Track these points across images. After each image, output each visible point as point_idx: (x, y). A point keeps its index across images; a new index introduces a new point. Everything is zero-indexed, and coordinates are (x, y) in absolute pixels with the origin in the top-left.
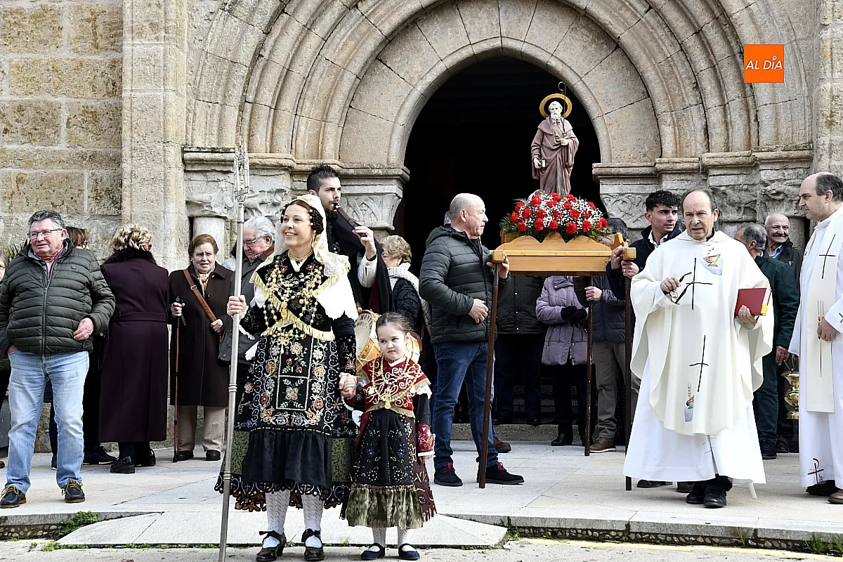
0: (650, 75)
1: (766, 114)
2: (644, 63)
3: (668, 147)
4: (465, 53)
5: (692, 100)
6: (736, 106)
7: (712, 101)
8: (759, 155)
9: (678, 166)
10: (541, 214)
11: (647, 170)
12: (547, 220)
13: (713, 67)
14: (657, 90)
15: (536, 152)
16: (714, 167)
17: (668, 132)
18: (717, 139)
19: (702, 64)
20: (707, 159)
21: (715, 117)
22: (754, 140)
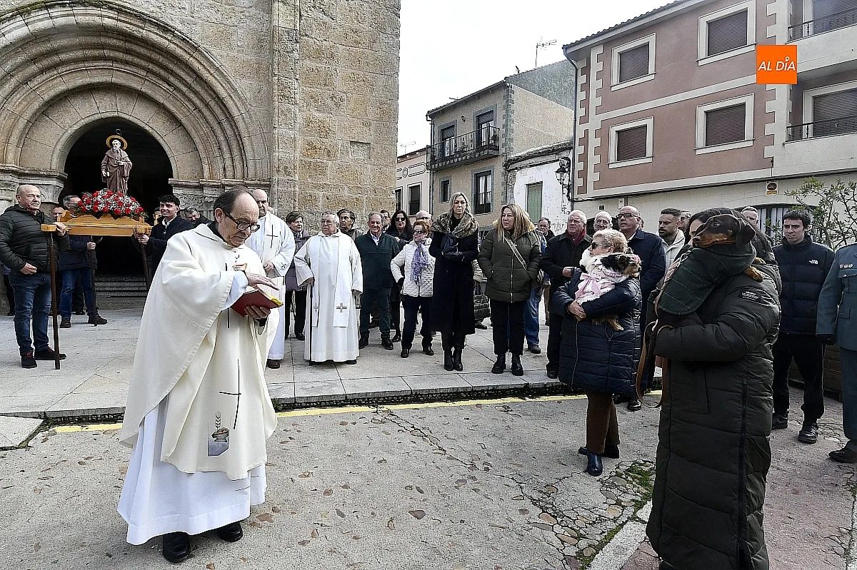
0: (197, 140)
1: (251, 164)
2: (193, 133)
3: (206, 174)
4: (96, 117)
5: (217, 154)
6: (237, 158)
7: (227, 156)
8: (247, 182)
9: (211, 184)
10: (97, 203)
11: (197, 184)
12: (101, 207)
13: (227, 140)
14: (200, 147)
15: (104, 167)
16: (227, 185)
17: (206, 167)
18: (229, 173)
19: (222, 138)
20: (224, 181)
21: (228, 163)
22: (246, 175)
